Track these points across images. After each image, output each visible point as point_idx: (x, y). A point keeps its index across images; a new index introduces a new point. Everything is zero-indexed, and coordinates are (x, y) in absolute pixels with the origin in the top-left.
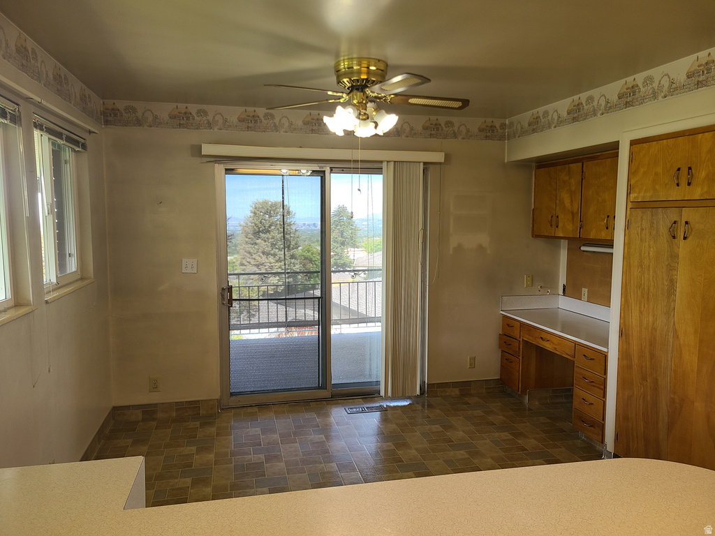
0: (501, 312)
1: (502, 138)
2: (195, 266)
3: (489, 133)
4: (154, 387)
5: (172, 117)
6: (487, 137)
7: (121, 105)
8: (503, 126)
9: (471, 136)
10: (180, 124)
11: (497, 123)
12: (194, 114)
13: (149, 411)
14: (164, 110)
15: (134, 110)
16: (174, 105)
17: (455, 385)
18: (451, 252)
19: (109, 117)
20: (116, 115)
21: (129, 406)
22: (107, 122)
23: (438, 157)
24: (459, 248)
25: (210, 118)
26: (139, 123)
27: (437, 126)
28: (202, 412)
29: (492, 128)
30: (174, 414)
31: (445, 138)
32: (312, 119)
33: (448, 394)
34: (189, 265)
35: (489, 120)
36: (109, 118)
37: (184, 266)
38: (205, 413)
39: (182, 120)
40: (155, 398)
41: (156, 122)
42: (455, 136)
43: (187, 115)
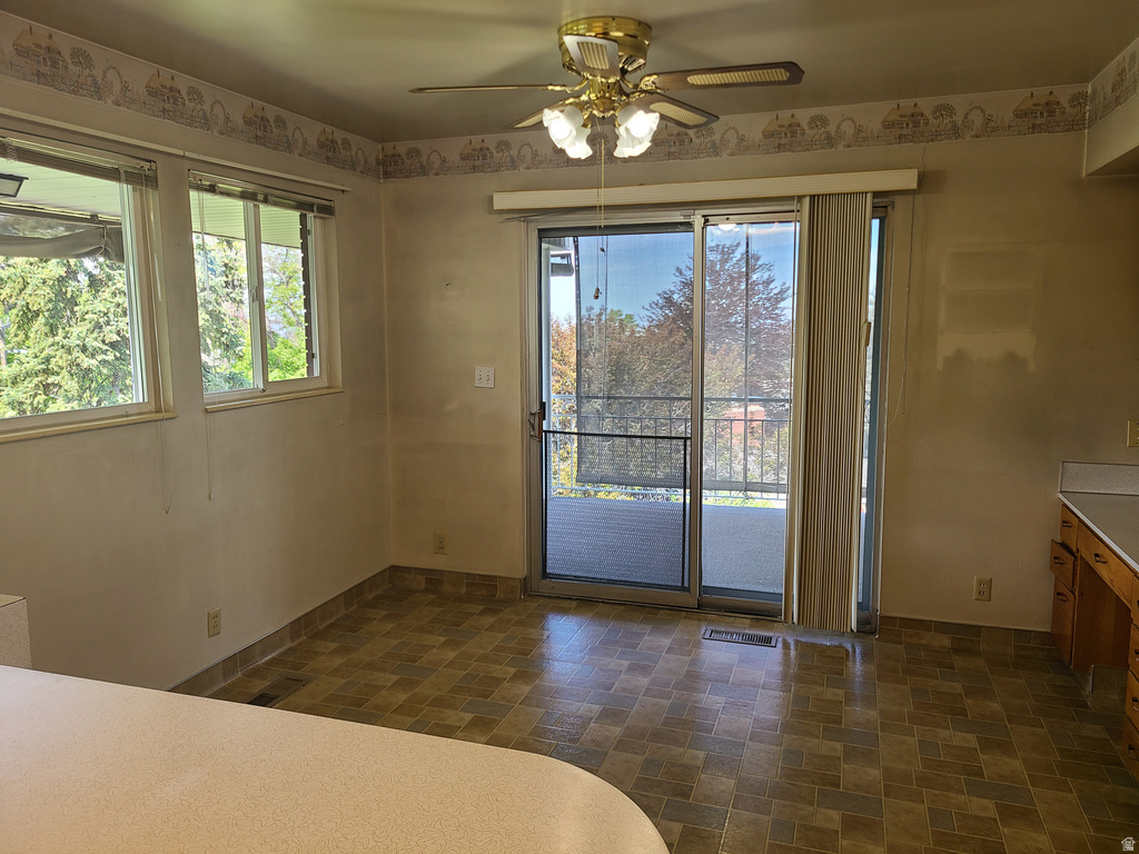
0: (1060, 496)
1: (1076, 125)
2: (492, 377)
3: (1041, 118)
4: (440, 548)
5: (464, 157)
6: (1034, 128)
7: (402, 148)
8: (1078, 100)
9: (996, 129)
10: (474, 167)
11: (1063, 94)
12: (493, 149)
13: (434, 579)
14: (453, 148)
15: (418, 152)
16: (466, 139)
17: (942, 627)
18: (940, 365)
19: (389, 167)
20: (396, 163)
21: (410, 568)
22: (387, 175)
23: (906, 179)
24: (959, 359)
25: (514, 152)
26: (423, 171)
27: (915, 118)
28: (499, 594)
29: (1050, 107)
30: (464, 590)
31: (932, 140)
32: (669, 135)
33: (923, 642)
34: (483, 376)
35: (1042, 92)
36: (389, 169)
37: (477, 377)
38: (502, 596)
39: (478, 161)
40: (440, 563)
41: (445, 168)
42: (956, 132)
43: (483, 152)
